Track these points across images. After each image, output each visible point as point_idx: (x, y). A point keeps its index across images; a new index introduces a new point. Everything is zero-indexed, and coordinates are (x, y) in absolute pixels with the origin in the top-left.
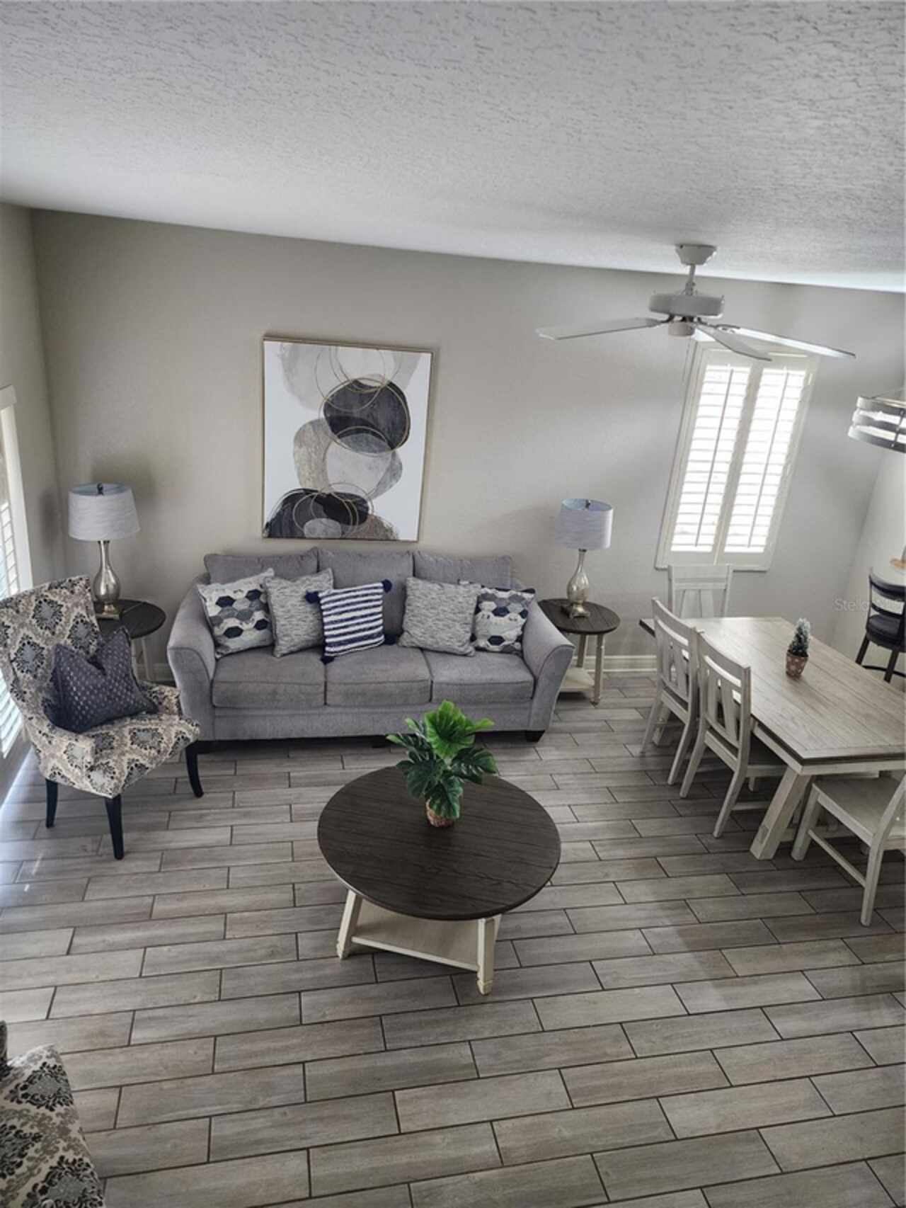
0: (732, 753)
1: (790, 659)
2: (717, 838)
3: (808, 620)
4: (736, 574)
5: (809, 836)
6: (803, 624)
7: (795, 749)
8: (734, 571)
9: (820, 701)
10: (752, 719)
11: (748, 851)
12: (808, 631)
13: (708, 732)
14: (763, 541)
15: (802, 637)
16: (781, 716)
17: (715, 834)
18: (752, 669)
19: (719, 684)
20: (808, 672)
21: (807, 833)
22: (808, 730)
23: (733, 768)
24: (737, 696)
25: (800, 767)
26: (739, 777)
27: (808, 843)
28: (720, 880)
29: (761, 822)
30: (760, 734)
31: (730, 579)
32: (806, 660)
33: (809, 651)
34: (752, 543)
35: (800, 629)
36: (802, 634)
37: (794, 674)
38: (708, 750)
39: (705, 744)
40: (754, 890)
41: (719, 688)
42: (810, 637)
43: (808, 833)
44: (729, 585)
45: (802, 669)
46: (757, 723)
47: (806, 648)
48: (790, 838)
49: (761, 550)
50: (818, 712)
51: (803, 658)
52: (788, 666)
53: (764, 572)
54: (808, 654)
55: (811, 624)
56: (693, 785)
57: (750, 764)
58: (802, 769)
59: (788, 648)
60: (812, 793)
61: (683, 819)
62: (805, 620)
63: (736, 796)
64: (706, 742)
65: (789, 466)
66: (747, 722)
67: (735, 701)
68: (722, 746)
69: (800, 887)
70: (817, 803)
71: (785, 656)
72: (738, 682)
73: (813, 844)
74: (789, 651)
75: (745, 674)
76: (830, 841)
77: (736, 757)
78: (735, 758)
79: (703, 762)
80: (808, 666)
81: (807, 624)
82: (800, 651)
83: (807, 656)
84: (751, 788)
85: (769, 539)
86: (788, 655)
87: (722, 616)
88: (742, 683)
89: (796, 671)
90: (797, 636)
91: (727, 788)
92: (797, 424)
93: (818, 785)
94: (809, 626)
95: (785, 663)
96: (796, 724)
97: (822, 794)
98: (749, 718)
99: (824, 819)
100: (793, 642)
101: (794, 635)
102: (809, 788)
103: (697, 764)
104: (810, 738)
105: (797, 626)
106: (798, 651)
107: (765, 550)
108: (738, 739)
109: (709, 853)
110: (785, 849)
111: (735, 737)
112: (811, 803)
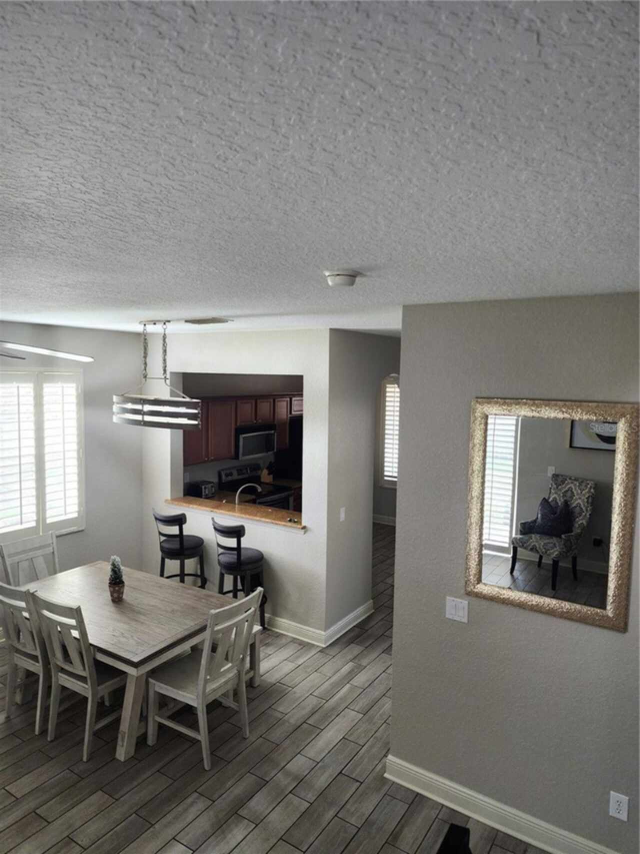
0: (82, 682)
1: (112, 589)
2: (87, 762)
3: (117, 556)
4: (58, 538)
5: (157, 721)
6: (115, 560)
7: (128, 658)
8: (57, 537)
9: (139, 613)
10: (92, 648)
11: (114, 759)
12: (120, 564)
13: (60, 674)
14: (75, 508)
15: (116, 569)
16: (114, 635)
17: (85, 759)
18: (82, 607)
19: (59, 629)
20: (128, 594)
21: (154, 719)
22: (136, 639)
23: (86, 695)
24: (75, 634)
25: (135, 670)
26: (93, 701)
27: (156, 728)
28: (97, 798)
29: (118, 729)
30: (101, 657)
31: (55, 543)
32: (124, 586)
33: (124, 578)
34: (67, 512)
35: (113, 565)
36: (115, 567)
37: (117, 599)
38: (64, 688)
39: (60, 685)
40: (126, 790)
41: (60, 632)
42: (122, 568)
43: (156, 718)
44: (55, 547)
45: (122, 593)
46: (96, 649)
47: (122, 577)
48: (143, 731)
49: (76, 515)
50: (139, 622)
51: (121, 585)
52: (112, 596)
53: (82, 531)
54: (124, 580)
55: (120, 558)
56: (58, 725)
57: (98, 685)
58: (138, 671)
59: (108, 582)
60: (150, 686)
61: (54, 760)
62: (115, 556)
63: (94, 720)
64: (60, 683)
65: (81, 451)
66: (88, 650)
67: (75, 638)
68: (74, 680)
69: (157, 767)
70: (156, 692)
71: (108, 588)
72: (73, 622)
73: (161, 726)
74: (110, 583)
75: (76, 613)
76: (171, 718)
77: (87, 684)
78: (86, 686)
79: (61, 702)
80: (126, 590)
81: (118, 559)
82: (118, 580)
83: (123, 582)
84: (107, 703)
85: (80, 505)
86: (110, 586)
87: (55, 573)
88: (76, 621)
89: (118, 596)
90: (113, 570)
91: (86, 715)
92: (78, 420)
93: (152, 678)
94: (119, 560)
95: (109, 594)
96: (125, 637)
97: (157, 684)
98: (89, 647)
99: (164, 701)
100: (111, 576)
101: (110, 570)
102: (147, 682)
103: (57, 706)
104: (138, 644)
105: (111, 563)
106: (116, 581)
107: (79, 515)
108: (85, 669)
109: (83, 779)
110: (141, 741)
111: (82, 668)
112: (151, 694)
